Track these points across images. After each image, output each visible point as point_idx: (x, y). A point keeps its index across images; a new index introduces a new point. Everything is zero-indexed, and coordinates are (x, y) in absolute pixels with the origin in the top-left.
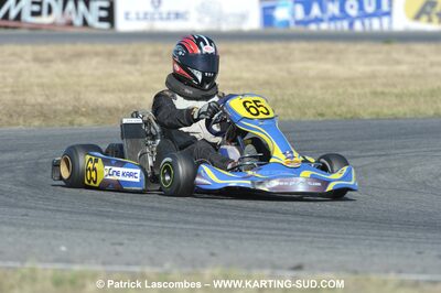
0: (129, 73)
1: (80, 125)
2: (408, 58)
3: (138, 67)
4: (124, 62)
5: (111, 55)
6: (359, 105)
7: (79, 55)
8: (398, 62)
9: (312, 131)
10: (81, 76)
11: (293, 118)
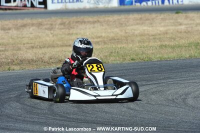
0: (48, 35)
1: (14, 70)
2: (186, 22)
3: (52, 32)
4: (46, 29)
5: (40, 25)
6: (152, 53)
7: (24, 26)
8: (181, 24)
9: (126, 70)
10: (23, 37)
11: (118, 62)
